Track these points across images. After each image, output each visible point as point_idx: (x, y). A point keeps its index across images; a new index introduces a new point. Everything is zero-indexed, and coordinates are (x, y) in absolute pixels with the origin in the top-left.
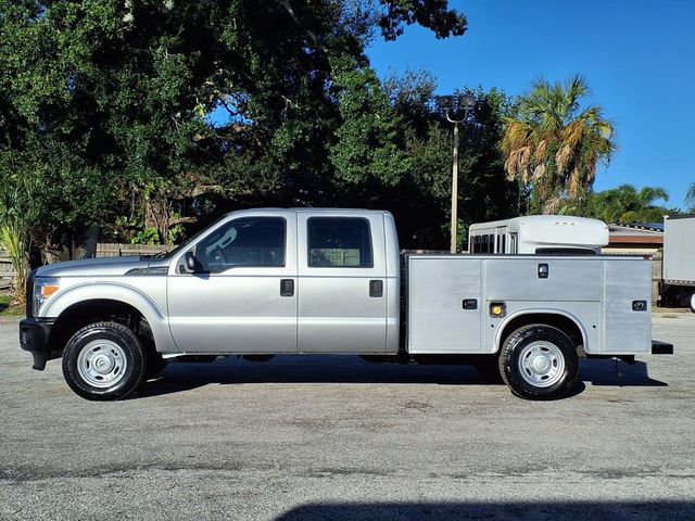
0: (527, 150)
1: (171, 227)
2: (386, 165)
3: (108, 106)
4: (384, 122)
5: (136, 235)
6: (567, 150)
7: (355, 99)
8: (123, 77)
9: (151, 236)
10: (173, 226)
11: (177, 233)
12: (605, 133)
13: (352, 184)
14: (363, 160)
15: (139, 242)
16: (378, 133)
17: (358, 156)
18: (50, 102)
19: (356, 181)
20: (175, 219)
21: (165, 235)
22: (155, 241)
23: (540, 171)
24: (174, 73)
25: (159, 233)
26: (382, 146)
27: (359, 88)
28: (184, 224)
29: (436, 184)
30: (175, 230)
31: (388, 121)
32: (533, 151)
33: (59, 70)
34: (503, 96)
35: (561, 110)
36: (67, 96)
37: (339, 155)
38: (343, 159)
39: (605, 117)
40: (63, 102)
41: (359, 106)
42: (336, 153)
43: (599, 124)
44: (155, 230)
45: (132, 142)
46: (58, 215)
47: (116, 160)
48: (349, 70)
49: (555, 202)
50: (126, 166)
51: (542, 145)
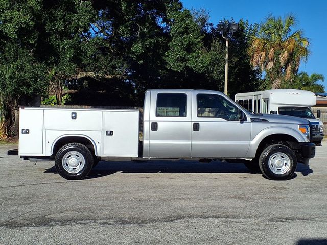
0: (264, 54)
1: (63, 96)
2: (196, 62)
3: (50, 30)
4: (195, 38)
5: (43, 100)
6: (286, 54)
7: (181, 27)
8: (60, 13)
9: (52, 100)
10: (65, 95)
11: (67, 99)
12: (305, 45)
13: (177, 72)
14: (184, 60)
15: (46, 104)
16: (192, 45)
17: (181, 57)
18: (24, 26)
19: (179, 71)
20: (65, 91)
21: (60, 99)
22: (55, 103)
23: (271, 65)
24: (86, 11)
25: (57, 98)
26: (194, 52)
27: (182, 20)
28: (70, 94)
29: (215, 72)
30: (65, 97)
31: (197, 38)
32: (267, 54)
33: (26, 9)
34: (247, 24)
35: (281, 32)
36: (31, 23)
37: (170, 56)
38: (172, 59)
39: (305, 37)
40: (29, 26)
41: (183, 30)
42: (168, 56)
43: (301, 40)
44: (54, 97)
45: (63, 49)
46: (24, 89)
47: (55, 59)
48: (175, 10)
49: (278, 82)
50: (59, 62)
51: (272, 51)
